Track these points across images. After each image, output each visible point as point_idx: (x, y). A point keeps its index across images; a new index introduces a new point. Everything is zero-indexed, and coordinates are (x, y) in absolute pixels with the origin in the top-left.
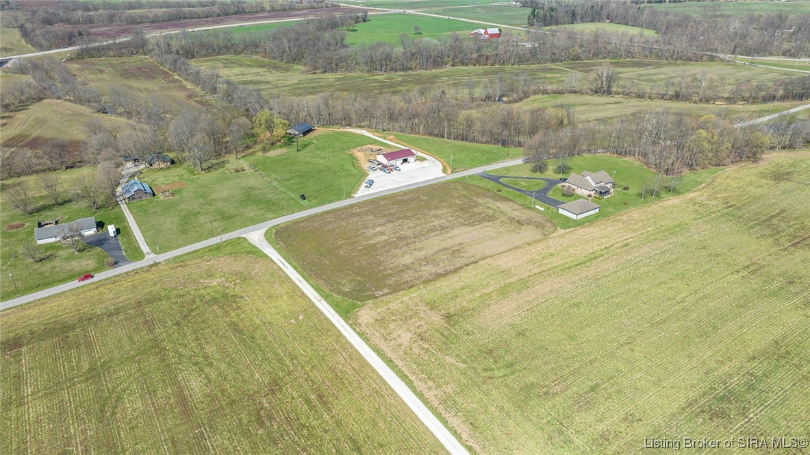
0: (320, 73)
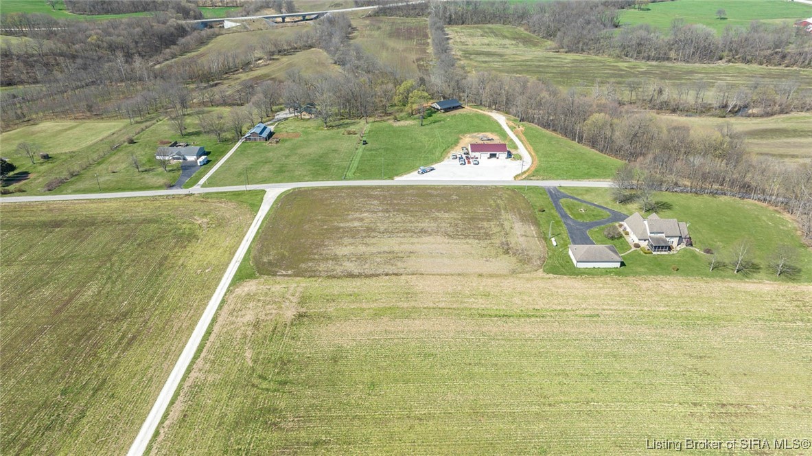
0: (563, 52)
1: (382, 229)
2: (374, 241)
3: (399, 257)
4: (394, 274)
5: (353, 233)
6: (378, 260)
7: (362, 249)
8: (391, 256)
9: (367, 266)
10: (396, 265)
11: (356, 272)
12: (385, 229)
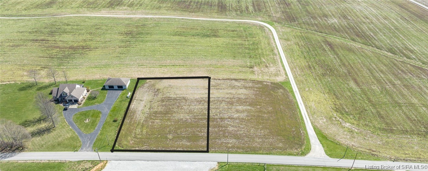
1: (223, 104)
2: (227, 96)
3: (214, 86)
4: (216, 79)
5: (240, 101)
6: (224, 86)
7: (233, 91)
8: (218, 87)
9: (229, 84)
10: (215, 83)
11: (234, 81)
12: (221, 103)
